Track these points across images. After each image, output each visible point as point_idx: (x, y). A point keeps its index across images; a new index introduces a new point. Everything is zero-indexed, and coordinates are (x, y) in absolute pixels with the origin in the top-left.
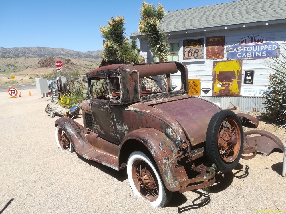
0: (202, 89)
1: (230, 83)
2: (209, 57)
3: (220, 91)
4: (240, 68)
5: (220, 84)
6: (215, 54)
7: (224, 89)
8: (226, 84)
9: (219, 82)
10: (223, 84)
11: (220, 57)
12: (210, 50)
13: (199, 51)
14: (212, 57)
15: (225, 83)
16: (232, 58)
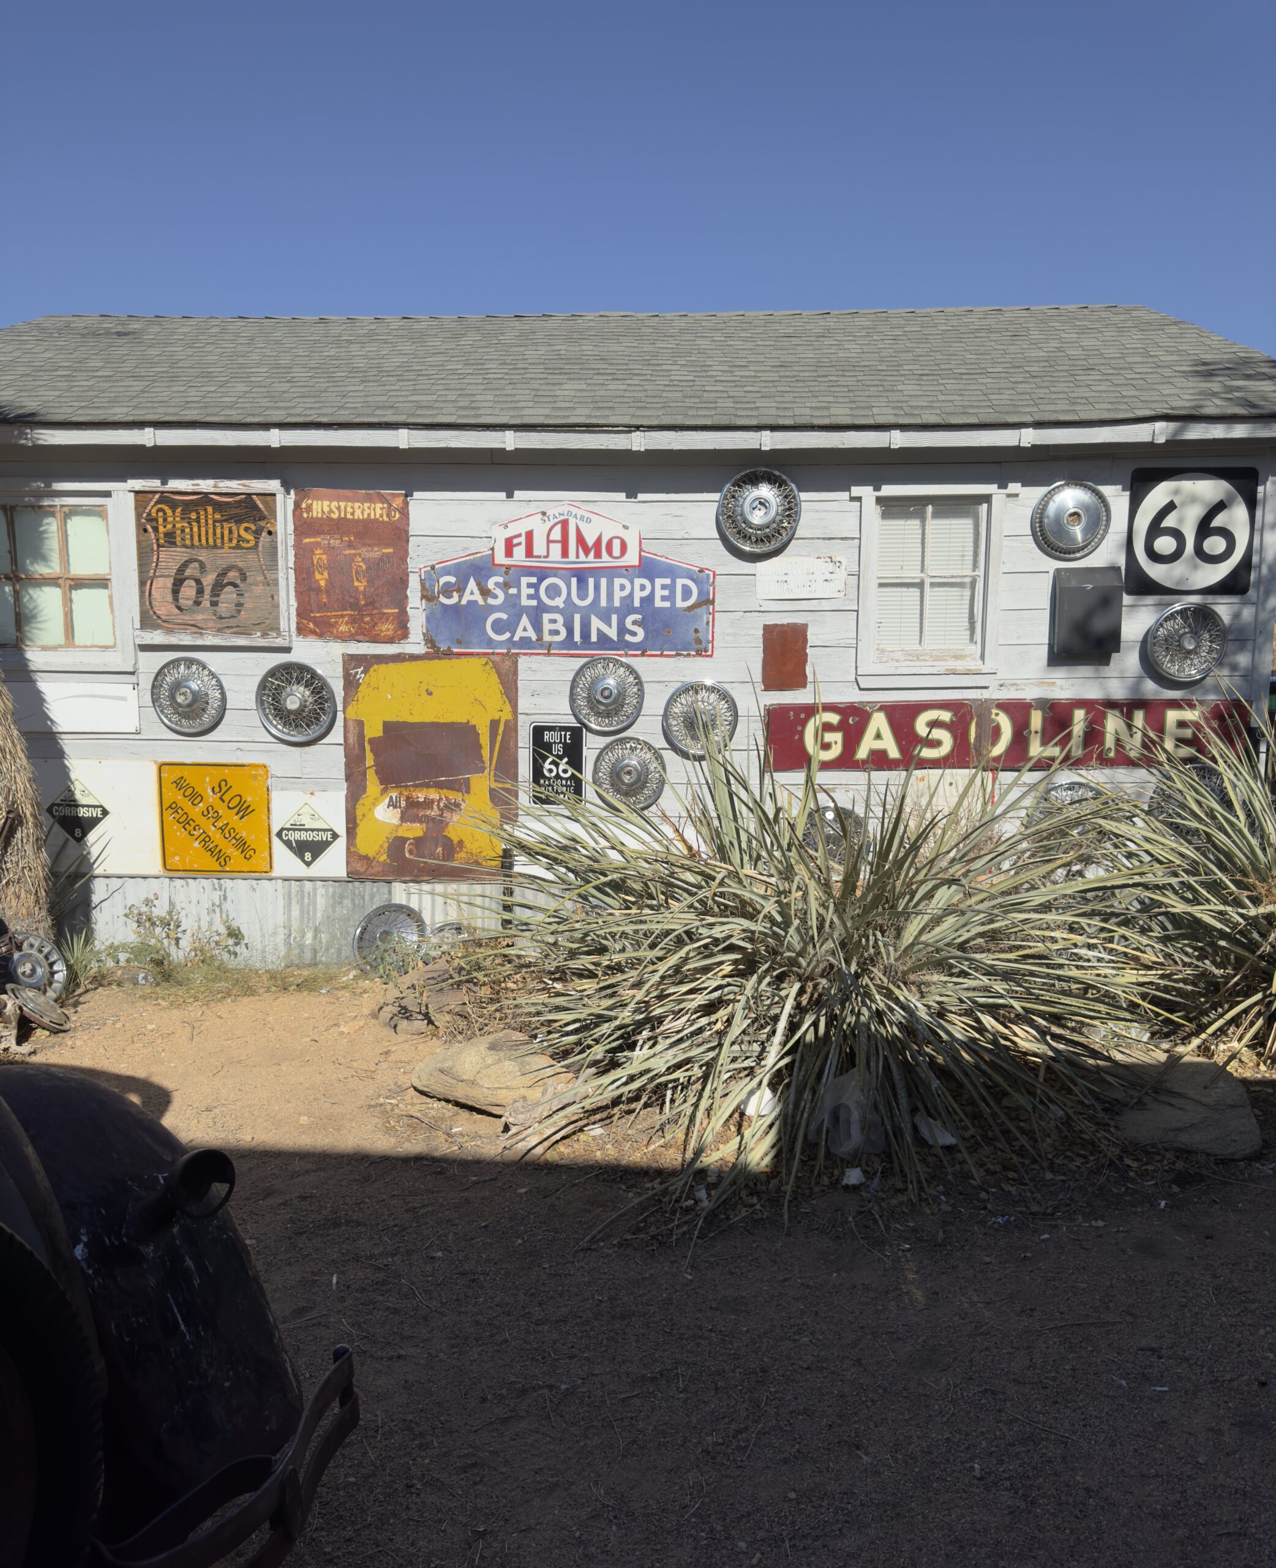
0: (279, 835)
1: (454, 796)
2: (315, 621)
3: (397, 844)
4: (508, 708)
5: (393, 804)
6: (354, 606)
7: (420, 834)
8: (428, 804)
9: (384, 791)
10: (412, 804)
11: (387, 628)
12: (318, 576)
13: (244, 578)
14: (332, 625)
15: (421, 796)
16: (459, 642)
